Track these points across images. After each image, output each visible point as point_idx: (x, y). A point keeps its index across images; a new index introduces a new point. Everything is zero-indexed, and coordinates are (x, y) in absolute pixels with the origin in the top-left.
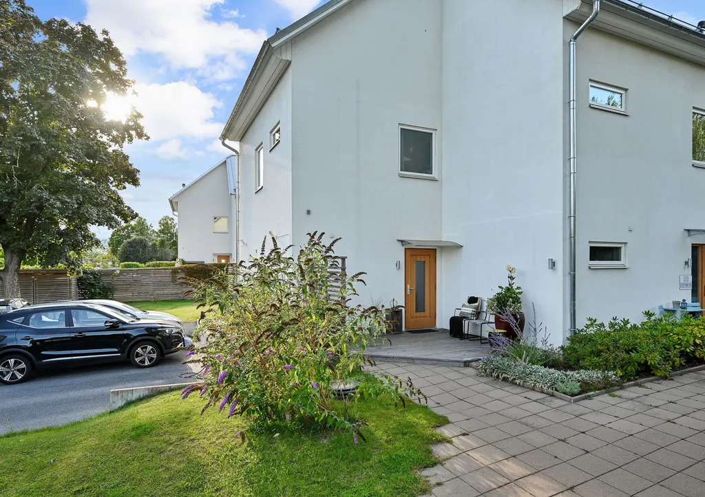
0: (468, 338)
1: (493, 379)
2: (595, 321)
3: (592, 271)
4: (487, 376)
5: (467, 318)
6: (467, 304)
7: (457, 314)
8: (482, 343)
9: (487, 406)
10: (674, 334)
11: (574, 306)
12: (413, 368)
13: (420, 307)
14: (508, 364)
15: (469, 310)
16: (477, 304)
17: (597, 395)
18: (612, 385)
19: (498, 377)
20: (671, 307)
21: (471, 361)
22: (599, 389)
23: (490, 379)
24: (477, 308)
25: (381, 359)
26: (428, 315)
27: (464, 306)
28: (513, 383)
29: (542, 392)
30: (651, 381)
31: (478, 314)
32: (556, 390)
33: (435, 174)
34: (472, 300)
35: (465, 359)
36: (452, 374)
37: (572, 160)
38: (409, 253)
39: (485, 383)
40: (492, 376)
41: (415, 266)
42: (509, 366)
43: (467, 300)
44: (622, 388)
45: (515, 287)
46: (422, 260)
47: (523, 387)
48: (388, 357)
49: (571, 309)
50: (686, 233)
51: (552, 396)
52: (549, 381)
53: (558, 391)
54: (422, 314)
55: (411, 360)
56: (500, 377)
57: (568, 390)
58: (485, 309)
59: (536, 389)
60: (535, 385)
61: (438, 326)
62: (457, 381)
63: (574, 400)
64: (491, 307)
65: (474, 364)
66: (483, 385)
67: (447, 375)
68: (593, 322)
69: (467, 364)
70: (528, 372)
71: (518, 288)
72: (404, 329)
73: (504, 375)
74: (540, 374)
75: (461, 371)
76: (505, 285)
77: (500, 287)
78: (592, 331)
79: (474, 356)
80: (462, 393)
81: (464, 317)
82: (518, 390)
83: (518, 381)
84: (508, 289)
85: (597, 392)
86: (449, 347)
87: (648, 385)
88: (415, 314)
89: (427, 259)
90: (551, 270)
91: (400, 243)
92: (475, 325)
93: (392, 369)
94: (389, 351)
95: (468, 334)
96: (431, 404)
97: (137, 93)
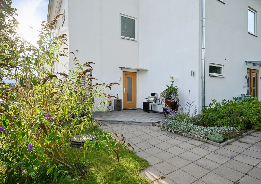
0: (151, 112)
1: (169, 132)
2: (216, 101)
3: (211, 77)
4: (165, 130)
5: (151, 103)
6: (151, 96)
7: (146, 101)
8: (158, 114)
9: (170, 150)
10: (254, 107)
11: (204, 94)
12: (126, 127)
13: (129, 99)
14: (177, 124)
15: (152, 99)
16: (155, 96)
17: (233, 142)
18: (238, 135)
19: (171, 131)
20: (240, 96)
21: (156, 123)
22: (232, 138)
23: (167, 132)
24: (155, 98)
25: (109, 122)
26: (133, 102)
27: (149, 97)
28: (180, 134)
29: (200, 140)
30: (253, 132)
31: (155, 100)
32: (208, 139)
33: (136, 38)
34: (153, 94)
35: (152, 122)
36: (146, 130)
37: (203, 20)
38: (124, 73)
39: (165, 135)
40: (168, 130)
41: (127, 80)
42: (177, 125)
43: (150, 94)
44: (242, 137)
45: (174, 86)
46: (131, 77)
47: (187, 137)
48: (114, 121)
49: (202, 96)
50: (246, 63)
51: (207, 143)
52: (203, 134)
53: (210, 140)
54: (130, 102)
55: (125, 123)
56: (173, 131)
57: (217, 139)
58: (159, 98)
59: (195, 138)
60: (195, 136)
61: (137, 107)
62: (149, 134)
63: (222, 146)
64: (164, 95)
65: (157, 124)
66: (164, 136)
67: (143, 130)
68: (214, 101)
69: (153, 124)
70: (189, 128)
71: (176, 87)
72: (122, 109)
73: (175, 130)
74: (197, 129)
75: (151, 128)
76: (170, 85)
77: (167, 86)
78: (214, 106)
79: (156, 120)
80: (153, 142)
81: (149, 102)
82: (185, 139)
83: (183, 134)
84: (171, 87)
85: (232, 140)
86: (144, 116)
87: (253, 134)
88: (127, 102)
89: (132, 77)
90: (192, 76)
91: (121, 69)
92: (155, 105)
93: (115, 128)
94: (114, 118)
95: (151, 111)
96: (136, 149)
97: (17, 15)
